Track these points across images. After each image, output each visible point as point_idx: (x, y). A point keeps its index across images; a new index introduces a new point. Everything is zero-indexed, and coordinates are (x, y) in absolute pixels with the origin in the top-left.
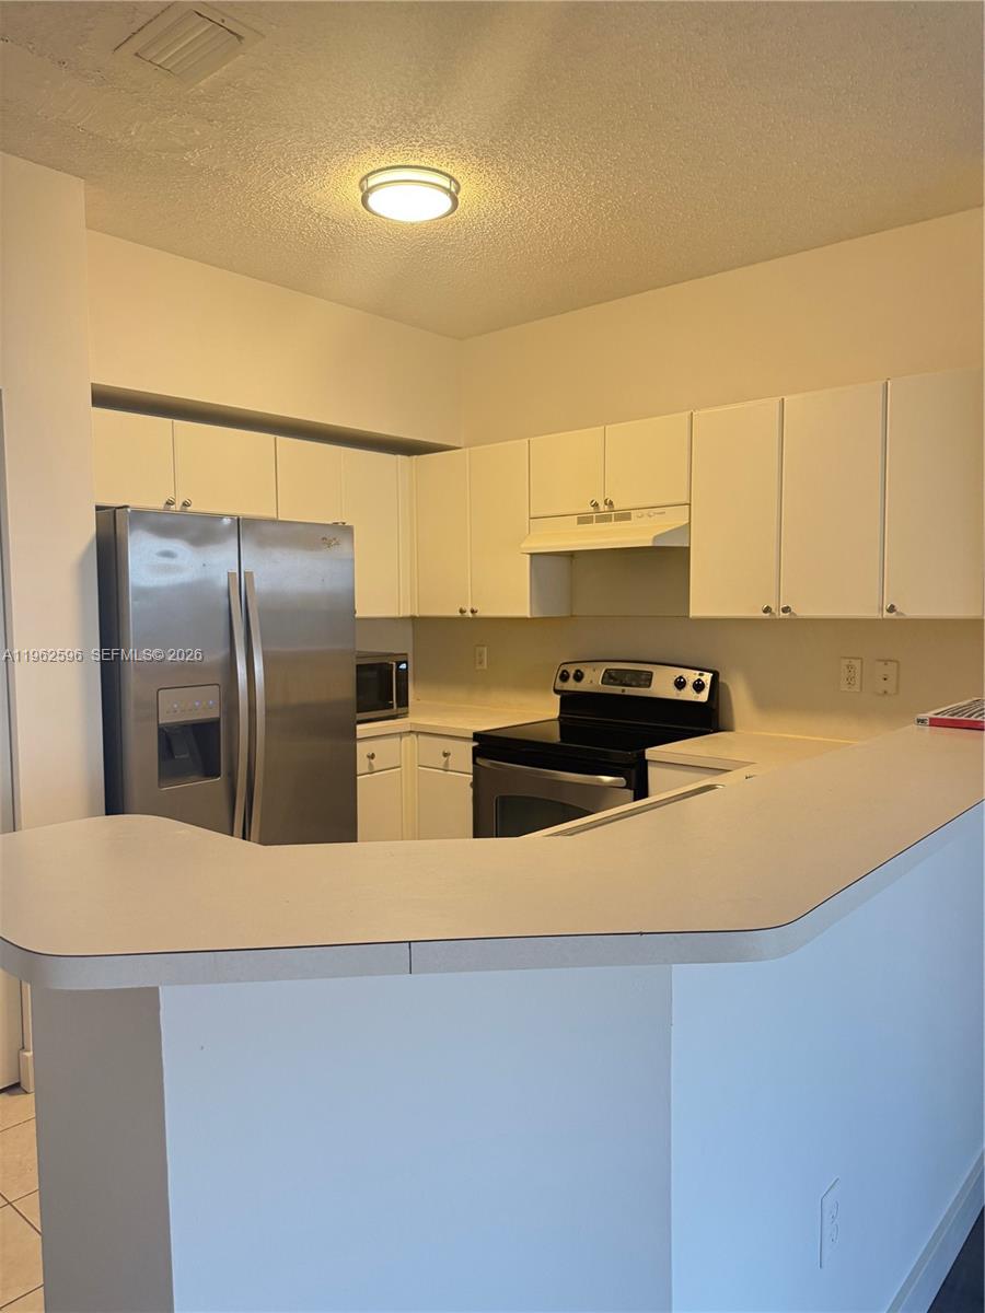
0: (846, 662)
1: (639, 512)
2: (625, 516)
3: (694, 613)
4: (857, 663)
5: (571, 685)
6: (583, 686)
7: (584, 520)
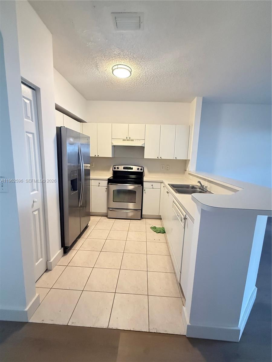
0: (162, 165)
1: (135, 140)
2: (132, 140)
3: (145, 158)
4: (164, 166)
5: (116, 169)
6: (119, 170)
7: (124, 140)
